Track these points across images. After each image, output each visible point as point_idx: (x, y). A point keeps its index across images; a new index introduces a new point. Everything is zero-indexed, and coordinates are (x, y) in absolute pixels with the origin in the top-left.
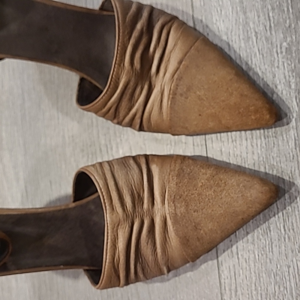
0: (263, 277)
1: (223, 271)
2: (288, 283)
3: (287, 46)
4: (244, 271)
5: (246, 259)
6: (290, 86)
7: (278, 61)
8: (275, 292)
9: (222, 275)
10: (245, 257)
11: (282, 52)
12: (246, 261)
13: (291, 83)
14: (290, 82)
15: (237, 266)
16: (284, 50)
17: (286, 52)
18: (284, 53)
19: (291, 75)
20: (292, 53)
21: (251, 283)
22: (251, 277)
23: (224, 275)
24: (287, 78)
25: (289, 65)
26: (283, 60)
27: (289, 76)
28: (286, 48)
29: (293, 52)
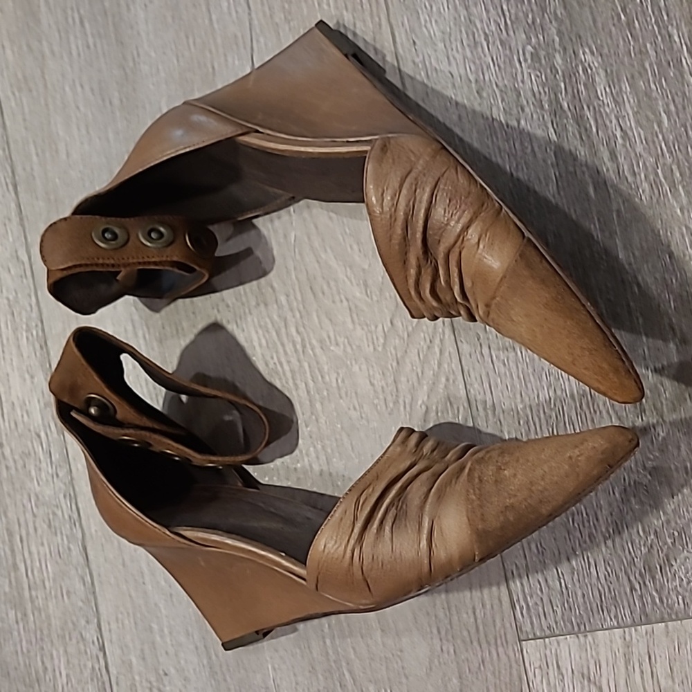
0: (530, 381)
1: (471, 385)
2: (567, 383)
3: (532, 50)
4: (503, 378)
5: (504, 361)
6: (542, 107)
7: (522, 72)
8: (550, 399)
9: (472, 390)
10: (502, 358)
11: (526, 60)
12: (504, 364)
13: (543, 103)
14: (541, 101)
15: (492, 373)
16: (528, 56)
17: (532, 59)
18: (529, 61)
19: (542, 91)
20: (540, 59)
21: (514, 395)
22: (513, 385)
23: (474, 389)
24: (537, 95)
25: (538, 77)
26: (529, 71)
27: (540, 93)
28: (532, 53)
29: (543, 57)
